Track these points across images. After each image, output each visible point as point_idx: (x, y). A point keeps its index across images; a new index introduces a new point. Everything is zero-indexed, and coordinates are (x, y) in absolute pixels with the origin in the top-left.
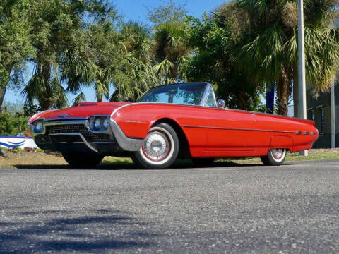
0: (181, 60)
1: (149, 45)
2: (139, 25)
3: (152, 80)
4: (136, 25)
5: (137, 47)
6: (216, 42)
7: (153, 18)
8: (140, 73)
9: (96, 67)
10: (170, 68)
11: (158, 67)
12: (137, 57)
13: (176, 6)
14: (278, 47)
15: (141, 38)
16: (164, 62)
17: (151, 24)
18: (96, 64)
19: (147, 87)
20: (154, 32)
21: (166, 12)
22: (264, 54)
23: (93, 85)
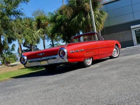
0: (46, 28)
1: (34, 24)
2: (30, 18)
3: (37, 36)
4: (29, 18)
5: (31, 25)
6: (60, 20)
7: (33, 15)
8: (33, 34)
9: (18, 34)
10: (43, 31)
11: (38, 31)
12: (31, 29)
13: (41, 10)
14: (84, 19)
15: (31, 22)
16: (40, 29)
17: (33, 17)
18: (18, 33)
19: (36, 39)
20: (35, 19)
21: (38, 12)
22: (79, 22)
23: (17, 40)
